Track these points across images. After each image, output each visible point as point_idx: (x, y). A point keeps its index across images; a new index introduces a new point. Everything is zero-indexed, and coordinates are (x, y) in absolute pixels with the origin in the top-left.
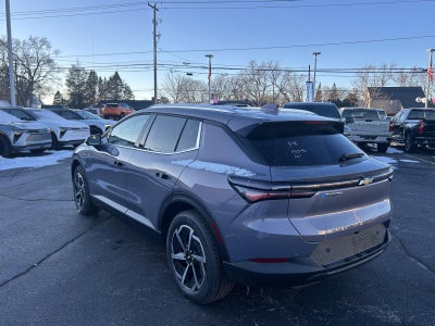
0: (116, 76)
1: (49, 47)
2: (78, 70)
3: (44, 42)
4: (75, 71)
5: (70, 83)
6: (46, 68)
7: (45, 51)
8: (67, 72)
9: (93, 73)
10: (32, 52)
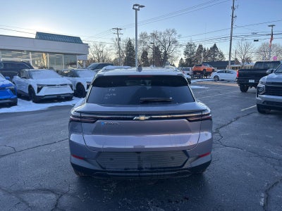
0: (215, 47)
1: (176, 34)
2: (191, 45)
3: (173, 31)
4: (190, 45)
5: (186, 53)
6: (174, 46)
7: (173, 36)
8: (185, 47)
9: (200, 46)
10: (167, 38)
